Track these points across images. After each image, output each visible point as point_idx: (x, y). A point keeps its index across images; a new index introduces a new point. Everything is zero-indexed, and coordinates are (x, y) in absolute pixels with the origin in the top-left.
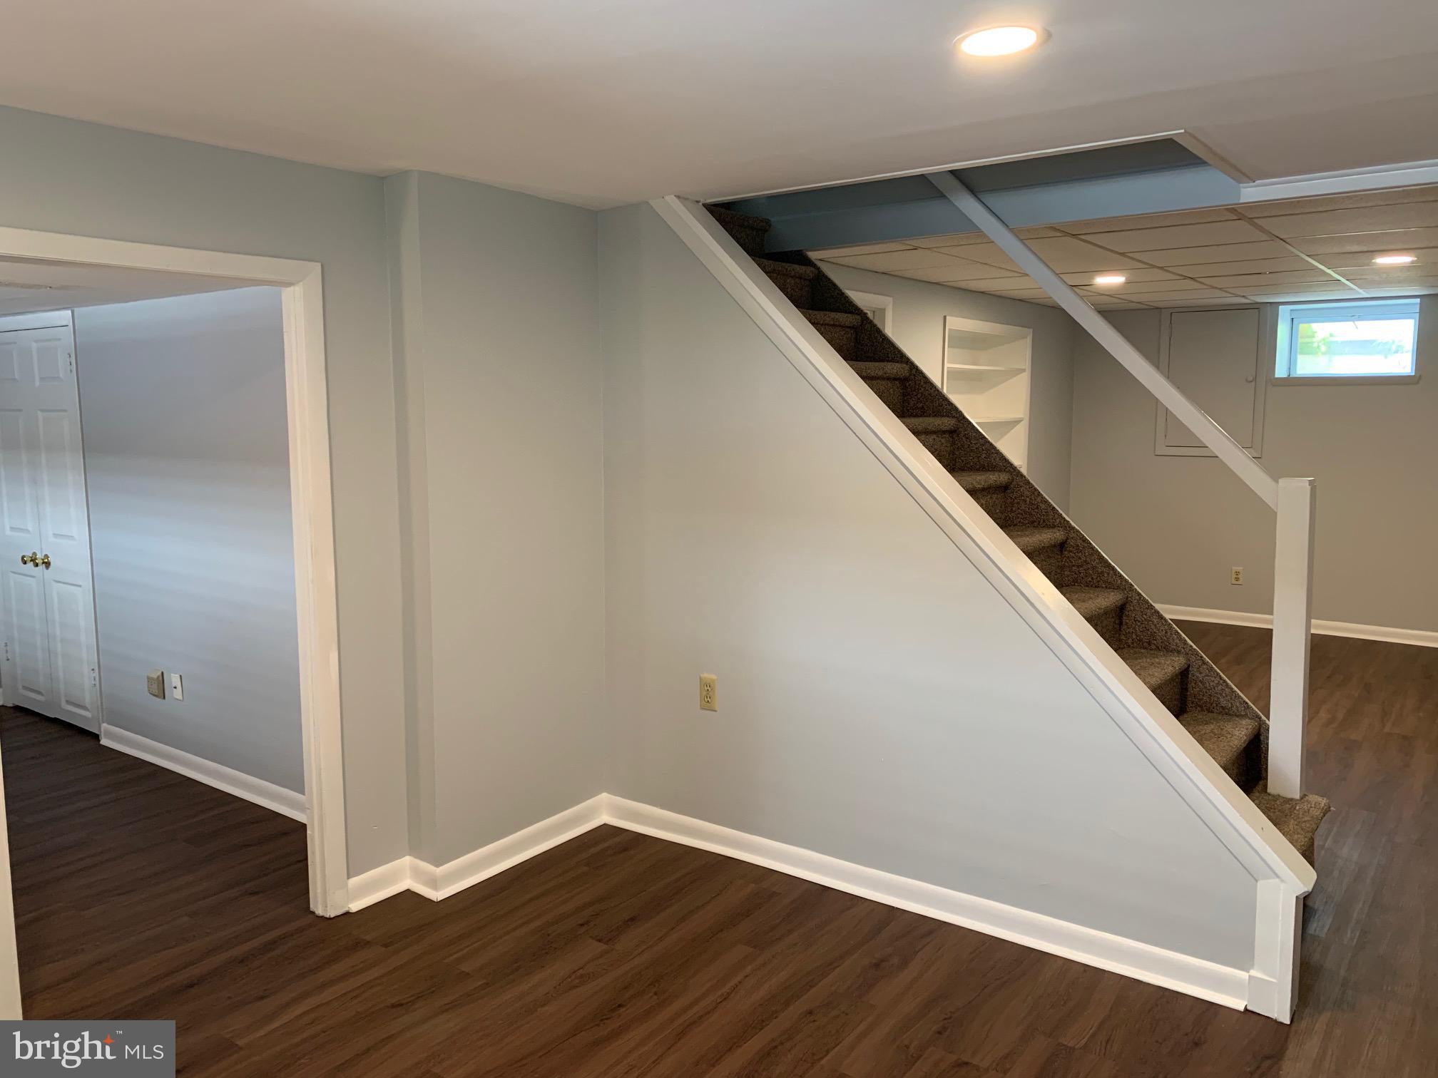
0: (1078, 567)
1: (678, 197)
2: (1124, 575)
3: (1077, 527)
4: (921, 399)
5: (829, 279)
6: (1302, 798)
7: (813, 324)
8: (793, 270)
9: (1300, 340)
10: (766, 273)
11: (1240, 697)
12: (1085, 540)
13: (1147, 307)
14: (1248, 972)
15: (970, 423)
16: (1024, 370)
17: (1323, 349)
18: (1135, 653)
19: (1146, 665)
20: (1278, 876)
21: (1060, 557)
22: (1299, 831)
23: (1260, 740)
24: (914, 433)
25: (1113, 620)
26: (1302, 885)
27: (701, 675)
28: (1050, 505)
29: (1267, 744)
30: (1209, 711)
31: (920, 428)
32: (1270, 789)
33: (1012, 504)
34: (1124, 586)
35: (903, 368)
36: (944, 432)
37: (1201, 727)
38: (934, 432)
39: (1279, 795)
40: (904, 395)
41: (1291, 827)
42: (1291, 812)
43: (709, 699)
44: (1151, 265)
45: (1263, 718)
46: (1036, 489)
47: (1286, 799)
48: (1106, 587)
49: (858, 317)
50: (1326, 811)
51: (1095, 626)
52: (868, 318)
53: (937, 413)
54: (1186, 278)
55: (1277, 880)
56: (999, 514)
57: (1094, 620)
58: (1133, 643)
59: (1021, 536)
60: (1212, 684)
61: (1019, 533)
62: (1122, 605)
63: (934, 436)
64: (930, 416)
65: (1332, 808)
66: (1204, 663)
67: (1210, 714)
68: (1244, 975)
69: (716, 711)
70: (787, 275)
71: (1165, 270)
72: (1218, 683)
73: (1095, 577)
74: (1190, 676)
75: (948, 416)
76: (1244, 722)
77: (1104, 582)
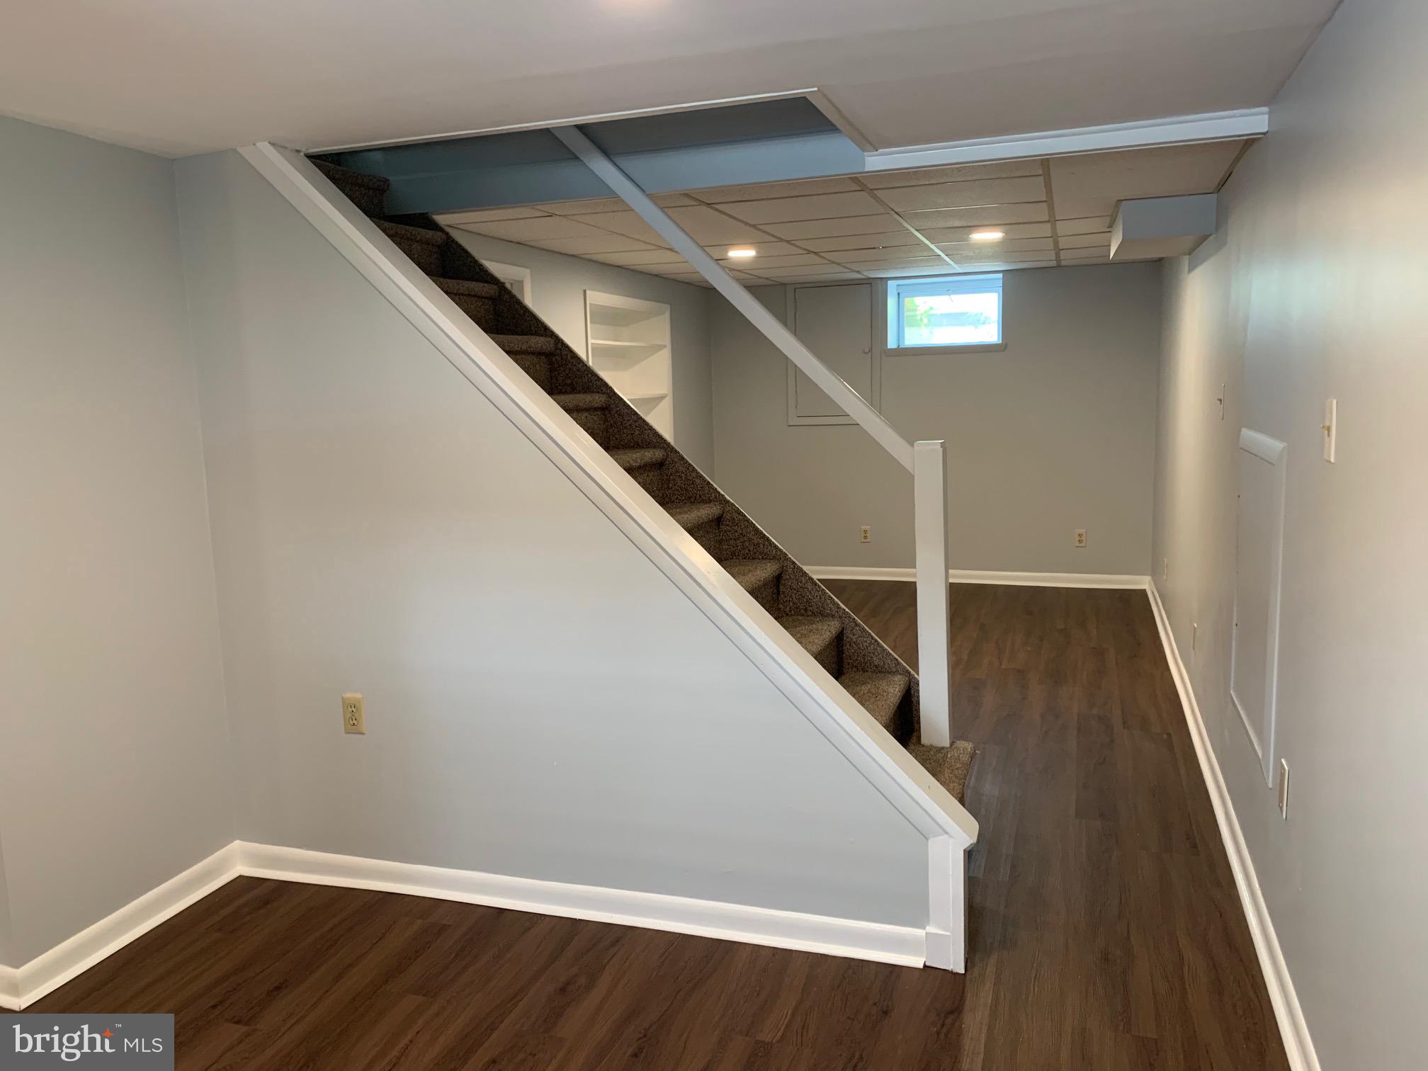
0: (735, 540)
1: (273, 144)
2: (779, 545)
3: (732, 501)
4: (569, 375)
5: (460, 246)
6: (951, 746)
7: (447, 293)
8: (418, 234)
9: (906, 314)
10: (389, 236)
11: (890, 654)
12: (740, 513)
13: (772, 283)
14: (925, 929)
15: (622, 399)
16: (665, 346)
17: (925, 321)
18: (794, 621)
19: (805, 632)
20: (947, 833)
21: (717, 531)
22: (954, 779)
23: (911, 694)
24: (566, 411)
25: (771, 590)
26: (968, 838)
27: (344, 695)
28: (704, 480)
29: (918, 697)
30: (864, 671)
31: (571, 405)
32: (924, 740)
33: (668, 480)
34: (779, 556)
35: (548, 342)
36: (596, 409)
37: (859, 688)
38: (586, 410)
39: (932, 745)
40: (551, 371)
41: (946, 776)
42: (944, 761)
43: (355, 722)
44: (779, 238)
45: (912, 672)
46: (689, 464)
47: (938, 748)
48: (763, 558)
49: (495, 287)
50: (973, 756)
51: (756, 598)
52: (505, 289)
53: (587, 390)
54: (809, 252)
55: (946, 836)
56: (657, 492)
57: (755, 592)
58: (790, 611)
59: (680, 513)
60: (865, 644)
61: (678, 510)
62: (778, 575)
63: (586, 414)
64: (580, 393)
65: (977, 752)
66: (857, 625)
67: (866, 673)
68: (920, 933)
69: (363, 734)
70: (412, 240)
71: (794, 245)
72: (870, 644)
73: (752, 549)
74: (845, 638)
75: (598, 392)
76: (896, 679)
77: (761, 553)
